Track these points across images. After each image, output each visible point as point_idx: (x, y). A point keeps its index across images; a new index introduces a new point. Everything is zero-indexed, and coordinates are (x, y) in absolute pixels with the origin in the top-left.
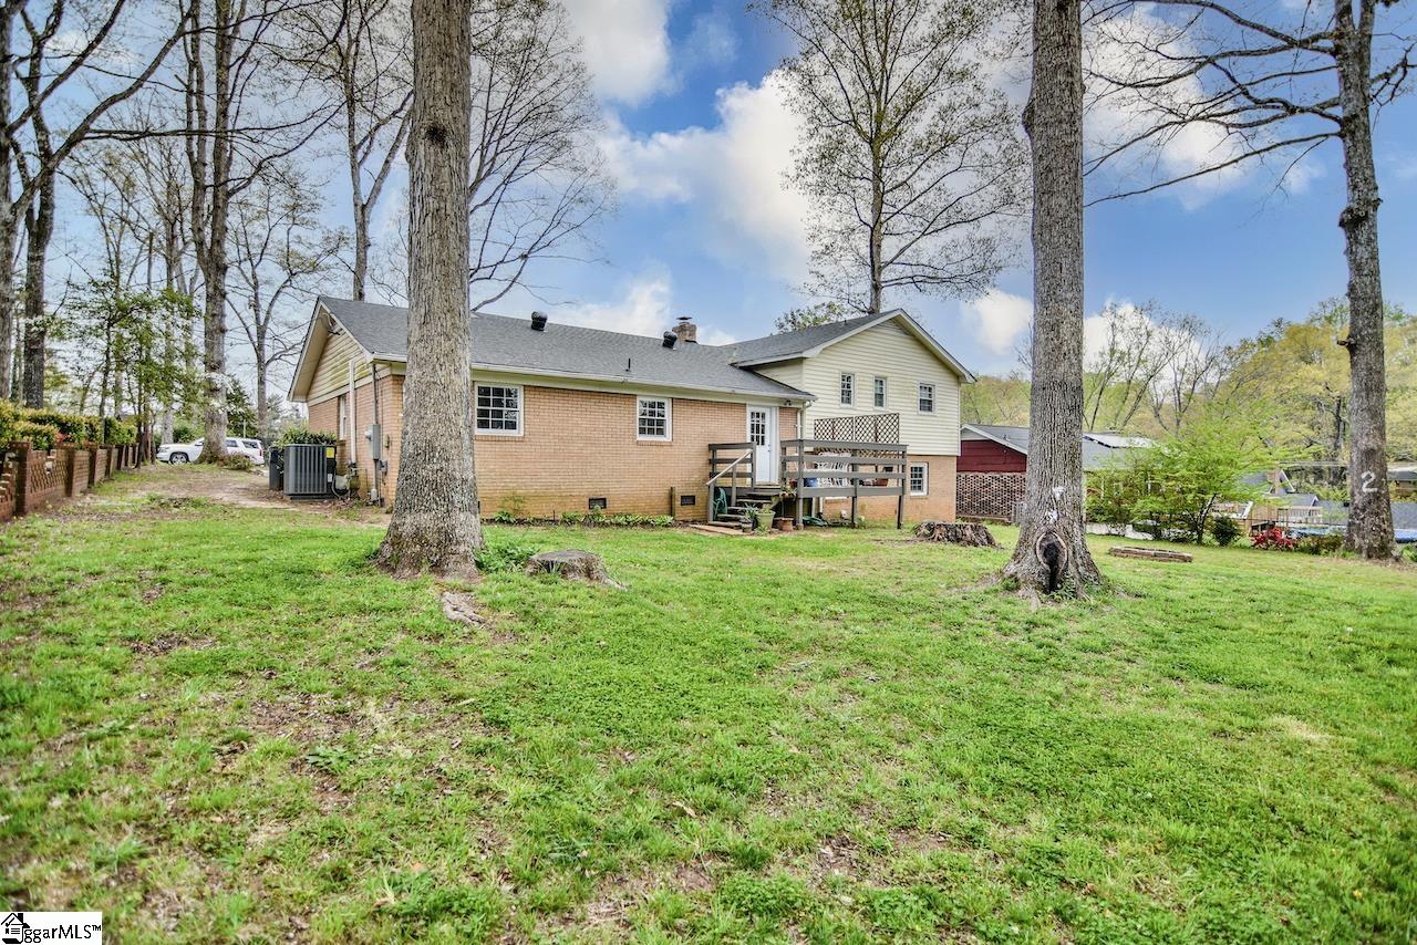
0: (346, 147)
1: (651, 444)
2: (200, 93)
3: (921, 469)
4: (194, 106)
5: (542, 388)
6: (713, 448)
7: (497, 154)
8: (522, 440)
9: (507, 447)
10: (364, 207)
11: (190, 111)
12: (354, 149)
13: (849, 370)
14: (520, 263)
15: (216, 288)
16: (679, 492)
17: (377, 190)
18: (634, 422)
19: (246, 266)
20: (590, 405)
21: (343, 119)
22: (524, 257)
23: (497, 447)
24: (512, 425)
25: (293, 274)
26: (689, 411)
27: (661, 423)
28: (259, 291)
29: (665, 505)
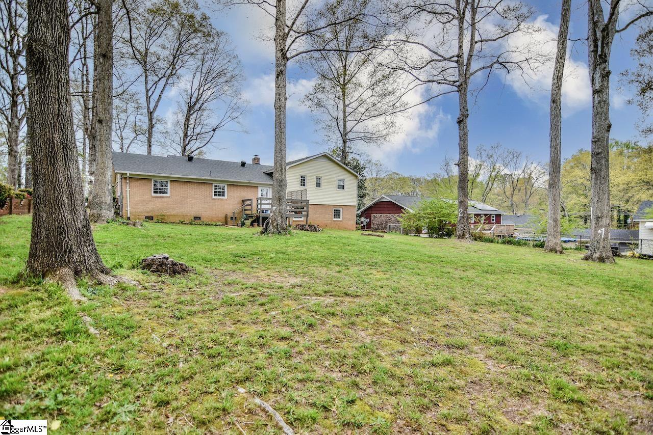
0: (144, 91)
1: (218, 199)
2: (87, 75)
3: (339, 211)
4: (85, 80)
5: (176, 181)
6: (243, 201)
7: (203, 91)
8: (169, 197)
9: (163, 200)
10: (151, 112)
11: (83, 82)
12: (147, 91)
13: (303, 174)
14: (212, 132)
15: (93, 145)
16: (230, 215)
17: (156, 106)
18: (212, 192)
19: (119, 132)
20: (195, 186)
21: (143, 79)
22: (214, 130)
23: (160, 200)
24: (167, 193)
25: (137, 135)
26: (234, 189)
27: (224, 192)
28: (123, 142)
29: (224, 220)
